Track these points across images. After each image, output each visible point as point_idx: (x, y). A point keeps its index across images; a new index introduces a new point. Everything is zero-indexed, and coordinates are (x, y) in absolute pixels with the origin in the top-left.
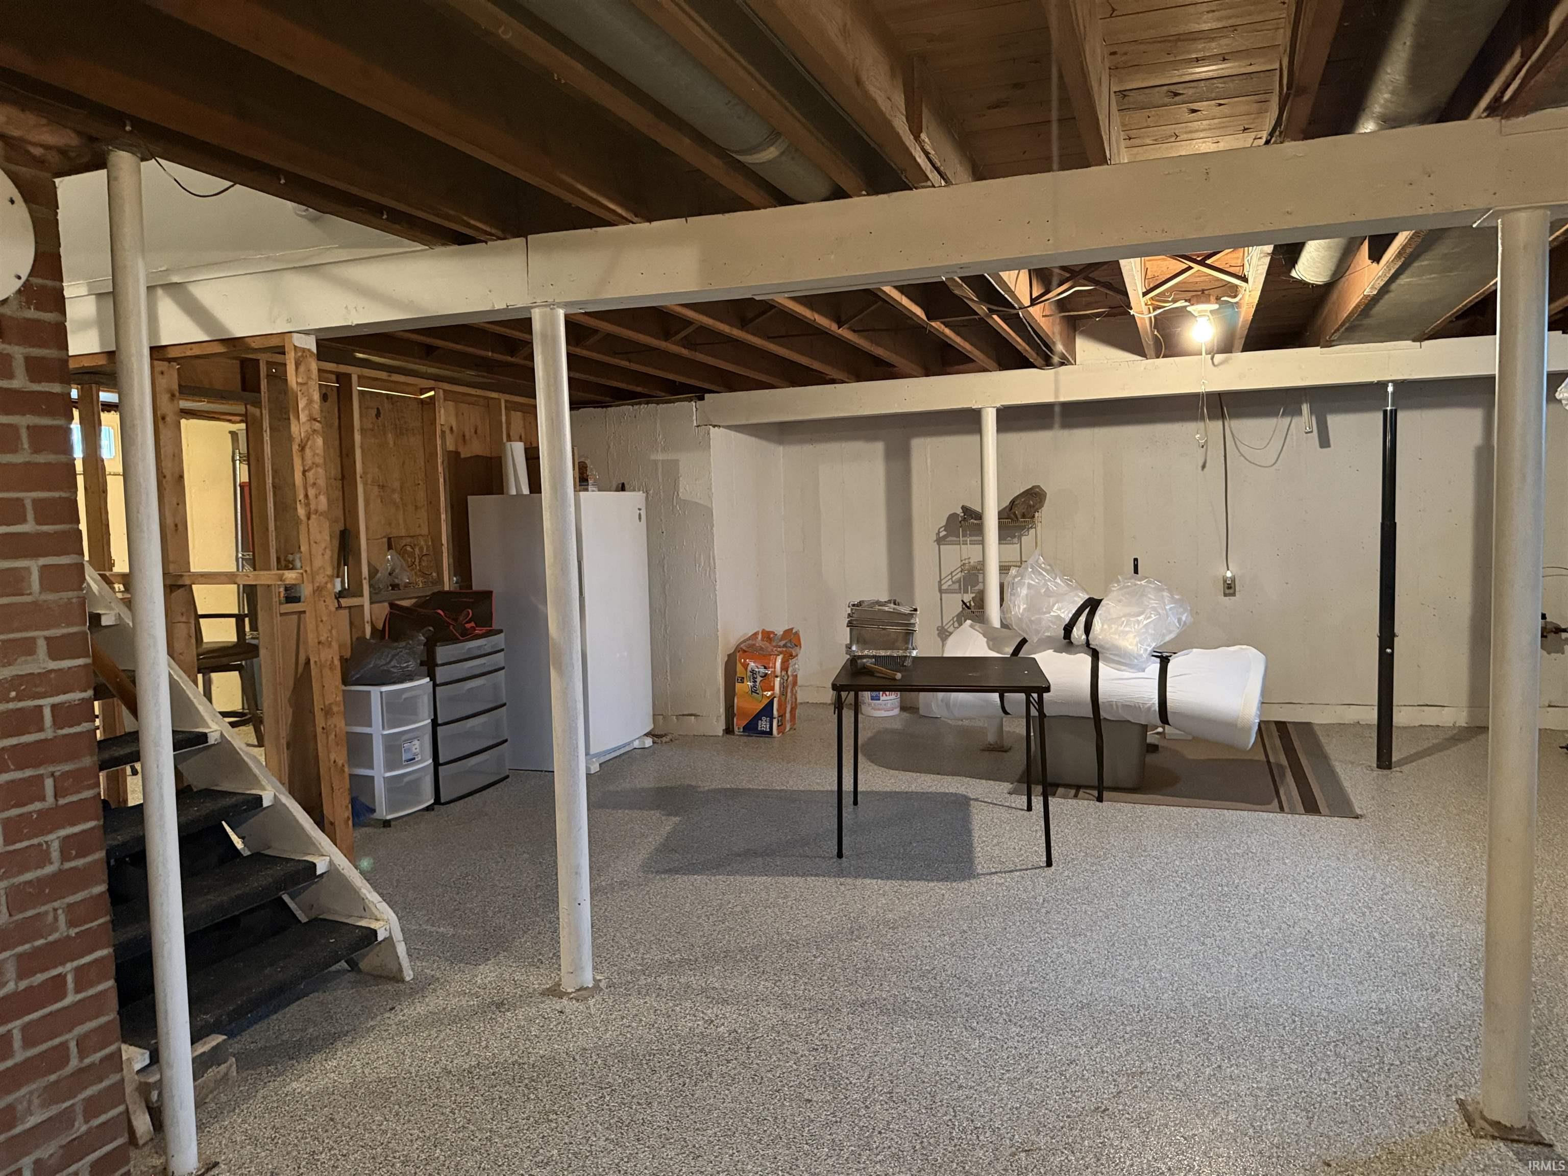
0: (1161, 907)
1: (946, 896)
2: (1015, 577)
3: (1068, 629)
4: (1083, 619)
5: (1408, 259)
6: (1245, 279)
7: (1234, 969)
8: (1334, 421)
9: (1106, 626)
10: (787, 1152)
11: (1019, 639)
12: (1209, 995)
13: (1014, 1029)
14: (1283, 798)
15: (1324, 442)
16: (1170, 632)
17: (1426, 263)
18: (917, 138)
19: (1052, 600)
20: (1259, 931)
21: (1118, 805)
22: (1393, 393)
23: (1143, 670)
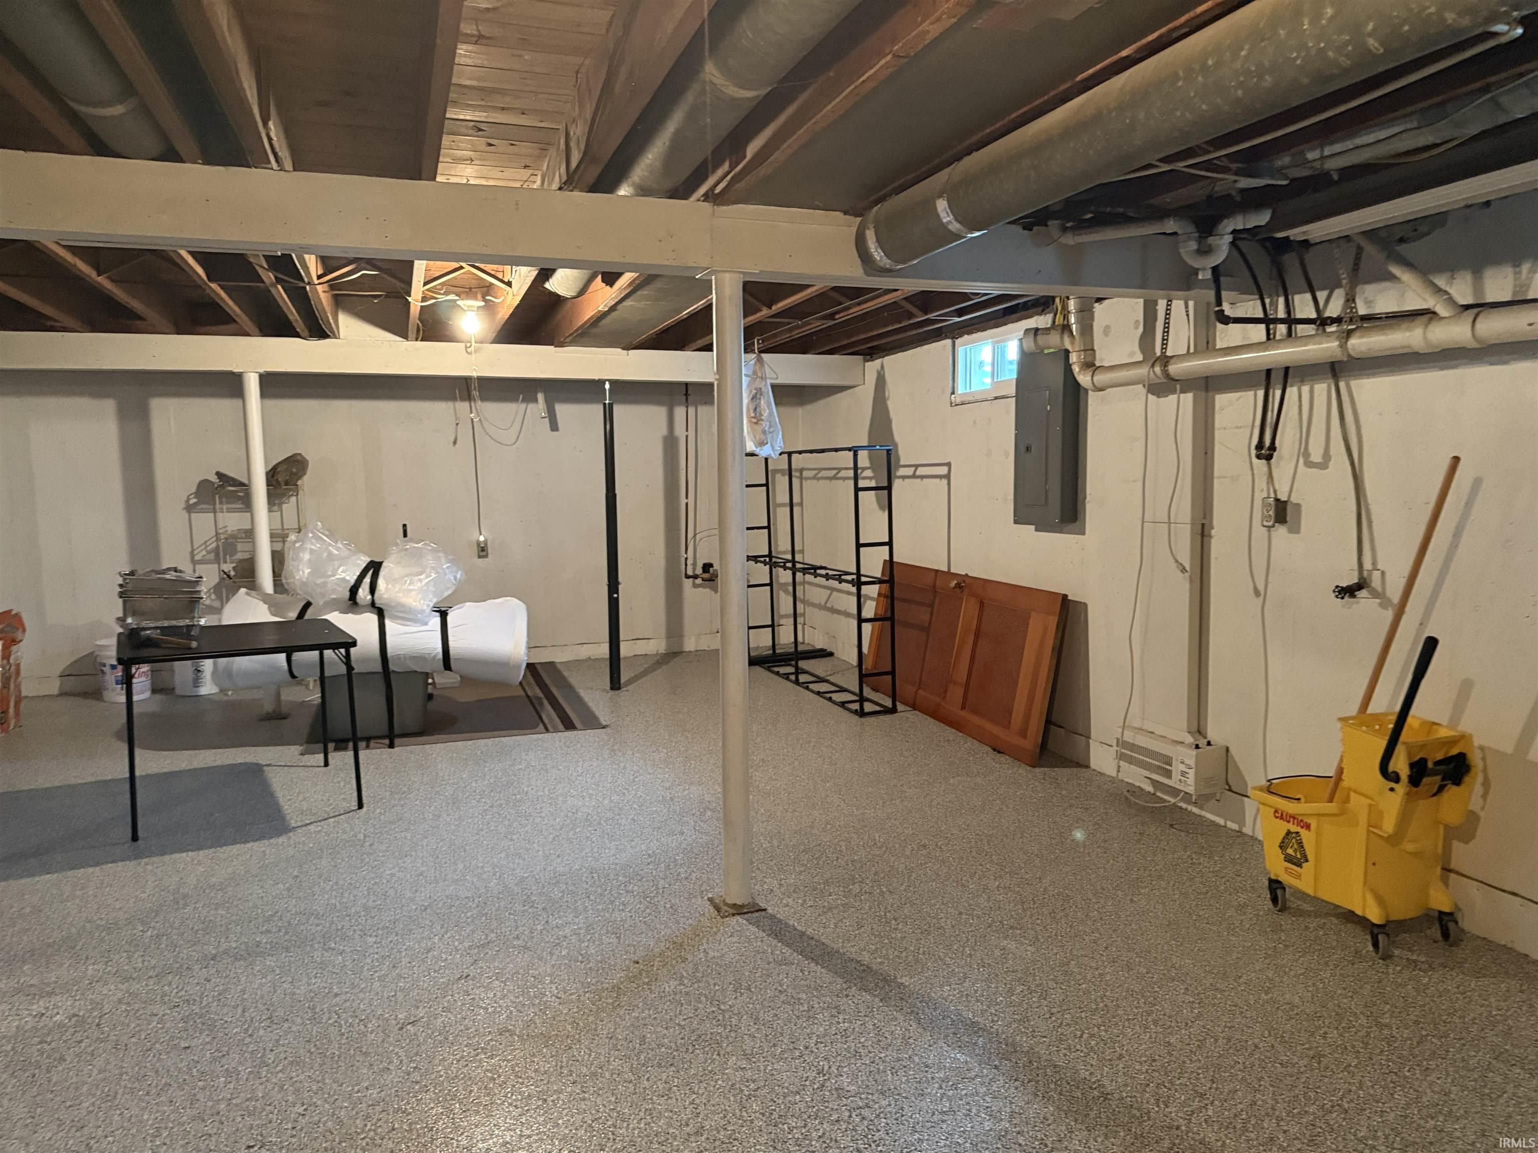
0: (470, 821)
1: (268, 852)
2: (296, 542)
3: (354, 590)
4: (367, 580)
5: (635, 289)
6: (509, 284)
7: (541, 853)
8: (561, 409)
9: (390, 586)
10: (182, 1093)
11: (303, 604)
12: (526, 875)
13: (371, 940)
14: (546, 721)
15: (554, 427)
16: (448, 589)
17: (646, 292)
18: (265, 124)
19: (336, 563)
20: (552, 822)
21: (409, 748)
22: (610, 390)
23: (426, 624)
